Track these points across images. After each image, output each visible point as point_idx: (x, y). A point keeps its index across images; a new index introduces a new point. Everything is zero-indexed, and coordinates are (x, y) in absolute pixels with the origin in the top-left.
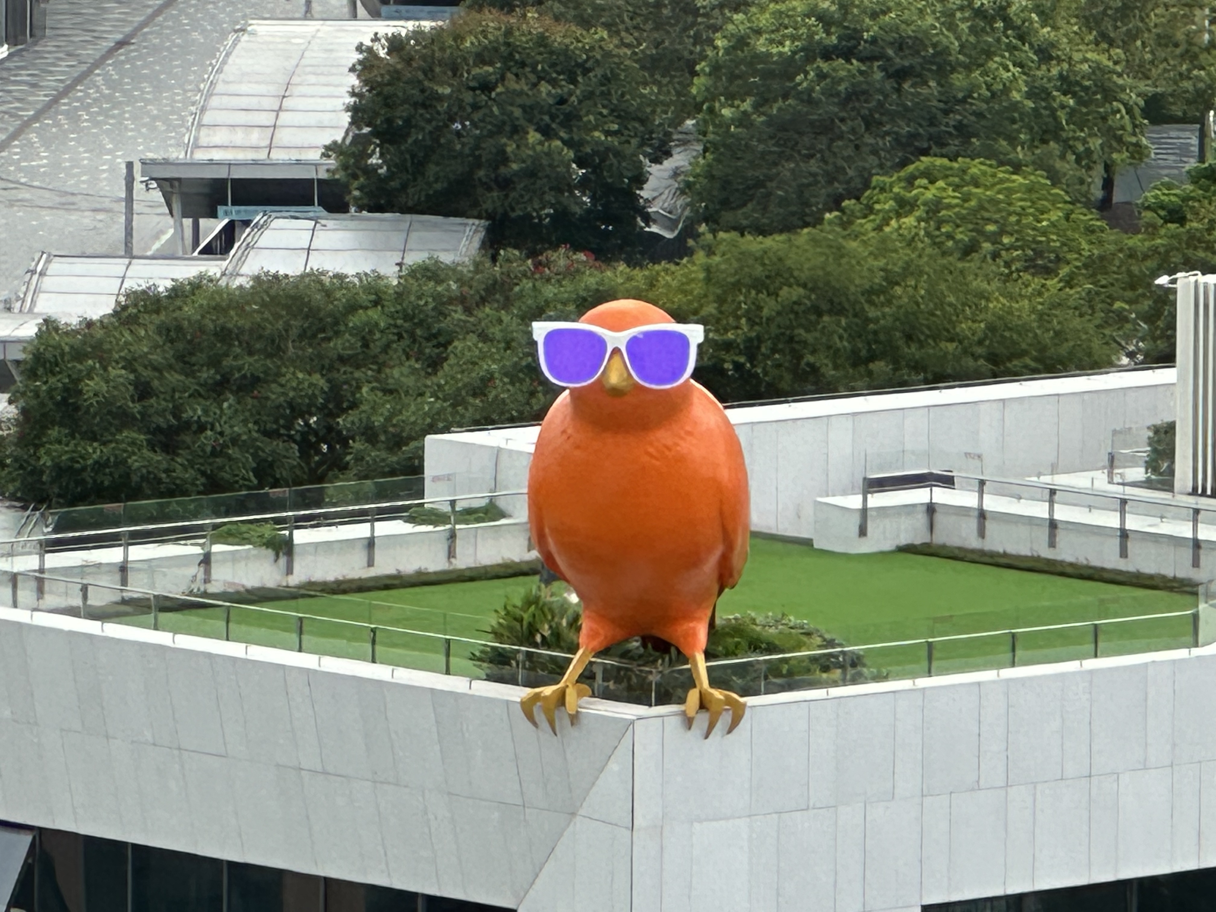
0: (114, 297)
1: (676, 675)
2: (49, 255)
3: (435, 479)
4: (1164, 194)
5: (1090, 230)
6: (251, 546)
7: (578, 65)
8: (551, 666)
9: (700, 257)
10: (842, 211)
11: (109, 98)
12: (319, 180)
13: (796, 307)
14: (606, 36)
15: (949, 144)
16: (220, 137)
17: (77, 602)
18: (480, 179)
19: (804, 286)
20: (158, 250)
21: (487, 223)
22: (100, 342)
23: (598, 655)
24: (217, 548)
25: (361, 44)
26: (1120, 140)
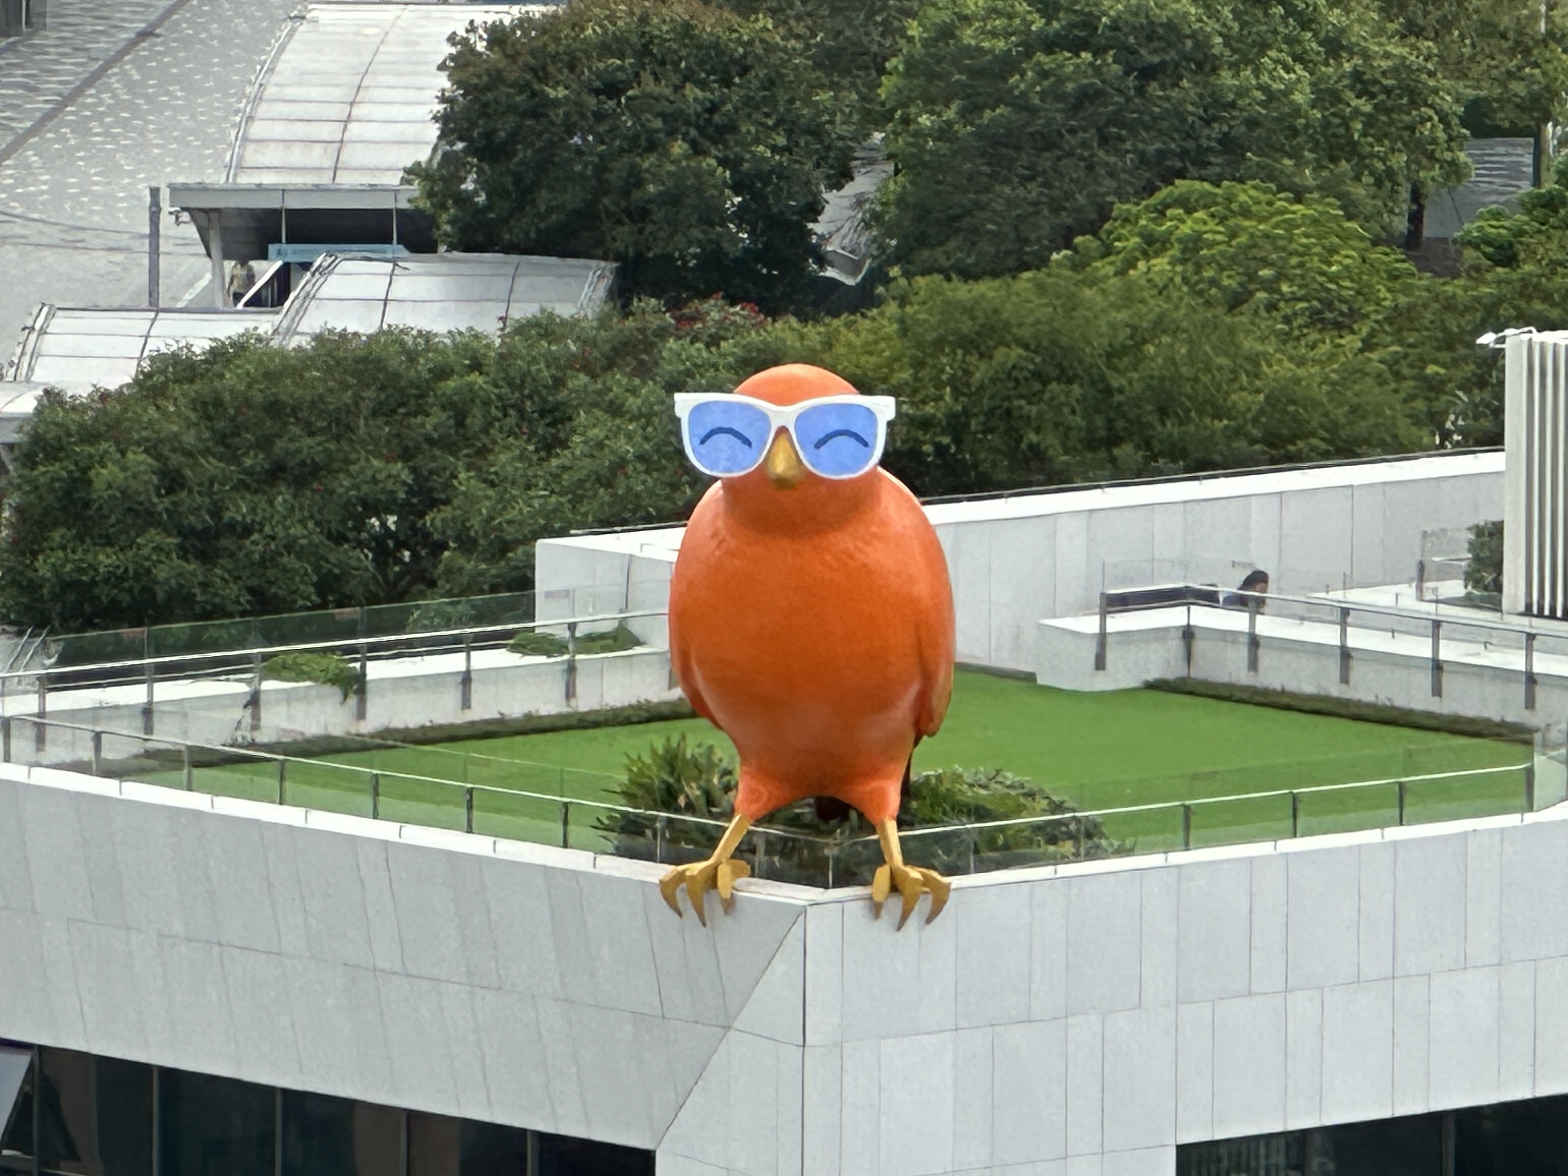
0: (135, 362)
1: (860, 848)
2: (51, 306)
3: (549, 595)
4: (1491, 226)
5: (1394, 276)
6: (308, 683)
7: (734, 61)
8: (696, 835)
9: (892, 308)
10: (1075, 250)
11: (129, 106)
12: (400, 211)
13: (1015, 373)
14: (770, 26)
15: (1210, 163)
16: (272, 156)
17: (86, 754)
18: (606, 209)
19: (1026, 347)
20: (191, 301)
21: (615, 265)
22: (118, 421)
23: (758, 822)
24: (269, 685)
25: (454, 33)
26: (1431, 157)
